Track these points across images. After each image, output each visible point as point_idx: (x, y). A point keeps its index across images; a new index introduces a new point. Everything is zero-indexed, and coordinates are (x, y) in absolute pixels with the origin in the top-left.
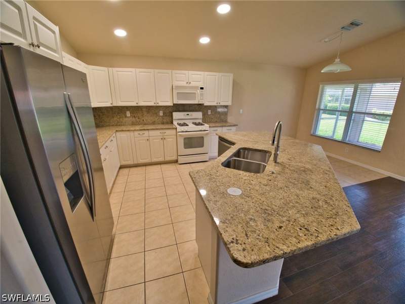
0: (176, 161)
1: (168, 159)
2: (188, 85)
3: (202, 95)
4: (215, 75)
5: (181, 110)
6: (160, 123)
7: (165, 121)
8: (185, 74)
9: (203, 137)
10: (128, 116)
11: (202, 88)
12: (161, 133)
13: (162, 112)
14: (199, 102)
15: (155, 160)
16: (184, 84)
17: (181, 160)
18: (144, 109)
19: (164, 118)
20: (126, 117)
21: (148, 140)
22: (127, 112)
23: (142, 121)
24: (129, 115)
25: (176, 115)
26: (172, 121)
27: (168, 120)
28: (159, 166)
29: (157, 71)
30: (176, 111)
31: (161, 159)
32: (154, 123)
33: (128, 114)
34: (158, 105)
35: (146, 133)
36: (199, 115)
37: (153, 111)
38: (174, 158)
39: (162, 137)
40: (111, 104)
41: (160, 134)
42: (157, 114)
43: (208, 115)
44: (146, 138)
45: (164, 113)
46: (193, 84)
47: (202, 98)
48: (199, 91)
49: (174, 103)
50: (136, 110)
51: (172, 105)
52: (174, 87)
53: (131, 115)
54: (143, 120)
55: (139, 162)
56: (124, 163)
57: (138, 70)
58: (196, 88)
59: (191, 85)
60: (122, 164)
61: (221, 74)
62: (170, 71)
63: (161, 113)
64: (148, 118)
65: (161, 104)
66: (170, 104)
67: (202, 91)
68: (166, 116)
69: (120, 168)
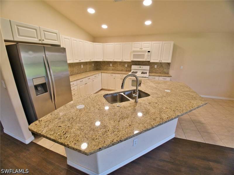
2: (141, 50)
4: (160, 43)
5: (137, 64)
6: (125, 70)
7: (128, 70)
8: (139, 44)
11: (149, 52)
14: (146, 60)
16: (138, 49)
18: (118, 63)
19: (127, 68)
20: (110, 66)
23: (116, 69)
25: (134, 67)
29: (124, 43)
30: (133, 65)
32: (122, 70)
34: (123, 61)
35: (114, 75)
36: (147, 68)
37: (122, 64)
39: (121, 78)
40: (103, 60)
41: (120, 76)
42: (124, 66)
43: (154, 68)
44: (114, 77)
45: (128, 66)
46: (144, 49)
48: (147, 53)
49: (132, 60)
50: (114, 63)
52: (132, 52)
53: (112, 66)
55: (110, 89)
57: (115, 43)
58: (145, 51)
60: (103, 88)
61: (164, 42)
62: (131, 43)
63: (126, 66)
64: (120, 67)
65: (125, 61)
67: (148, 54)
69: (102, 90)
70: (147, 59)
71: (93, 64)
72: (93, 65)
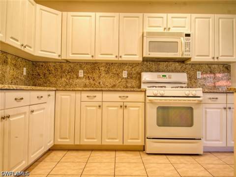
0: (142, 149)
1: (129, 142)
2: (166, 32)
3: (188, 44)
4: (209, 18)
5: (153, 69)
7: (129, 85)
8: (162, 18)
9: (191, 109)
10: (80, 76)
11: (188, 35)
12: (120, 97)
13: (126, 72)
14: (182, 55)
15: (107, 142)
16: (161, 30)
17: (152, 146)
18: (102, 69)
19: (128, 80)
20: (78, 77)
21: (100, 106)
22: (80, 71)
23: (97, 84)
24: (82, 76)
25: (146, 76)
26: (140, 85)
27: (133, 84)
28: (113, 153)
30: (146, 71)
31: (117, 142)
32: (115, 85)
33: (81, 74)
34: (120, 59)
35: (99, 95)
37: (114, 70)
38: (139, 142)
39: (122, 104)
40: (59, 56)
41: (119, 100)
42: (118, 75)
43: (196, 78)
44: (98, 104)
45: (129, 74)
46: (174, 30)
47: (188, 49)
48: (183, 39)
49: (144, 56)
51: (141, 59)
52: (145, 35)
53: (84, 76)
54: (99, 83)
56: (60, 141)
57: (99, 14)
58: (179, 35)
59: (170, 31)
60: (56, 143)
61: (217, 16)
62: (140, 15)
63: (125, 74)
64: (107, 80)
65: (125, 58)
66: (138, 58)
67: (187, 40)
68: (132, 78)
69: (53, 149)
70: (185, 53)
71: (25, 69)
72: (25, 73)
